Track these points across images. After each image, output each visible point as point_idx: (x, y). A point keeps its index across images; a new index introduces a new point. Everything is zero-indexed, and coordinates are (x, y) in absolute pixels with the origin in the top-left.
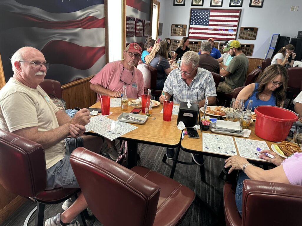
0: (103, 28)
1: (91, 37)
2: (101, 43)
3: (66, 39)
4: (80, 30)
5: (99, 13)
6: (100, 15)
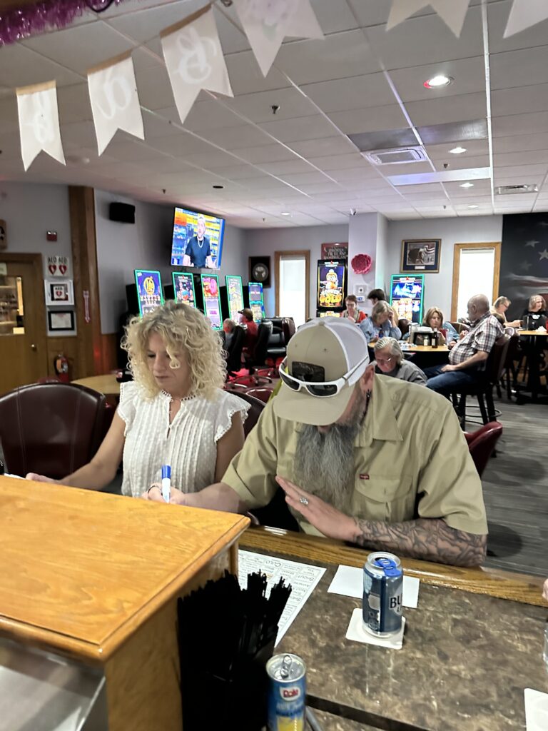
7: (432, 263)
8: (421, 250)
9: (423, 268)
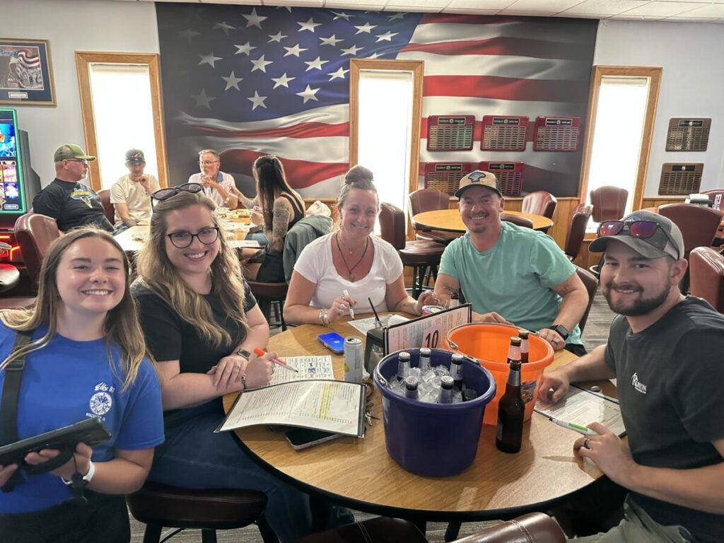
0: (343, 138)
1: (311, 148)
2: (339, 157)
3: (255, 149)
4: (285, 139)
5: (332, 116)
6: (335, 120)
7: (38, 87)
8: (13, 60)
9: (25, 95)
